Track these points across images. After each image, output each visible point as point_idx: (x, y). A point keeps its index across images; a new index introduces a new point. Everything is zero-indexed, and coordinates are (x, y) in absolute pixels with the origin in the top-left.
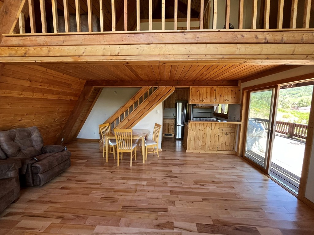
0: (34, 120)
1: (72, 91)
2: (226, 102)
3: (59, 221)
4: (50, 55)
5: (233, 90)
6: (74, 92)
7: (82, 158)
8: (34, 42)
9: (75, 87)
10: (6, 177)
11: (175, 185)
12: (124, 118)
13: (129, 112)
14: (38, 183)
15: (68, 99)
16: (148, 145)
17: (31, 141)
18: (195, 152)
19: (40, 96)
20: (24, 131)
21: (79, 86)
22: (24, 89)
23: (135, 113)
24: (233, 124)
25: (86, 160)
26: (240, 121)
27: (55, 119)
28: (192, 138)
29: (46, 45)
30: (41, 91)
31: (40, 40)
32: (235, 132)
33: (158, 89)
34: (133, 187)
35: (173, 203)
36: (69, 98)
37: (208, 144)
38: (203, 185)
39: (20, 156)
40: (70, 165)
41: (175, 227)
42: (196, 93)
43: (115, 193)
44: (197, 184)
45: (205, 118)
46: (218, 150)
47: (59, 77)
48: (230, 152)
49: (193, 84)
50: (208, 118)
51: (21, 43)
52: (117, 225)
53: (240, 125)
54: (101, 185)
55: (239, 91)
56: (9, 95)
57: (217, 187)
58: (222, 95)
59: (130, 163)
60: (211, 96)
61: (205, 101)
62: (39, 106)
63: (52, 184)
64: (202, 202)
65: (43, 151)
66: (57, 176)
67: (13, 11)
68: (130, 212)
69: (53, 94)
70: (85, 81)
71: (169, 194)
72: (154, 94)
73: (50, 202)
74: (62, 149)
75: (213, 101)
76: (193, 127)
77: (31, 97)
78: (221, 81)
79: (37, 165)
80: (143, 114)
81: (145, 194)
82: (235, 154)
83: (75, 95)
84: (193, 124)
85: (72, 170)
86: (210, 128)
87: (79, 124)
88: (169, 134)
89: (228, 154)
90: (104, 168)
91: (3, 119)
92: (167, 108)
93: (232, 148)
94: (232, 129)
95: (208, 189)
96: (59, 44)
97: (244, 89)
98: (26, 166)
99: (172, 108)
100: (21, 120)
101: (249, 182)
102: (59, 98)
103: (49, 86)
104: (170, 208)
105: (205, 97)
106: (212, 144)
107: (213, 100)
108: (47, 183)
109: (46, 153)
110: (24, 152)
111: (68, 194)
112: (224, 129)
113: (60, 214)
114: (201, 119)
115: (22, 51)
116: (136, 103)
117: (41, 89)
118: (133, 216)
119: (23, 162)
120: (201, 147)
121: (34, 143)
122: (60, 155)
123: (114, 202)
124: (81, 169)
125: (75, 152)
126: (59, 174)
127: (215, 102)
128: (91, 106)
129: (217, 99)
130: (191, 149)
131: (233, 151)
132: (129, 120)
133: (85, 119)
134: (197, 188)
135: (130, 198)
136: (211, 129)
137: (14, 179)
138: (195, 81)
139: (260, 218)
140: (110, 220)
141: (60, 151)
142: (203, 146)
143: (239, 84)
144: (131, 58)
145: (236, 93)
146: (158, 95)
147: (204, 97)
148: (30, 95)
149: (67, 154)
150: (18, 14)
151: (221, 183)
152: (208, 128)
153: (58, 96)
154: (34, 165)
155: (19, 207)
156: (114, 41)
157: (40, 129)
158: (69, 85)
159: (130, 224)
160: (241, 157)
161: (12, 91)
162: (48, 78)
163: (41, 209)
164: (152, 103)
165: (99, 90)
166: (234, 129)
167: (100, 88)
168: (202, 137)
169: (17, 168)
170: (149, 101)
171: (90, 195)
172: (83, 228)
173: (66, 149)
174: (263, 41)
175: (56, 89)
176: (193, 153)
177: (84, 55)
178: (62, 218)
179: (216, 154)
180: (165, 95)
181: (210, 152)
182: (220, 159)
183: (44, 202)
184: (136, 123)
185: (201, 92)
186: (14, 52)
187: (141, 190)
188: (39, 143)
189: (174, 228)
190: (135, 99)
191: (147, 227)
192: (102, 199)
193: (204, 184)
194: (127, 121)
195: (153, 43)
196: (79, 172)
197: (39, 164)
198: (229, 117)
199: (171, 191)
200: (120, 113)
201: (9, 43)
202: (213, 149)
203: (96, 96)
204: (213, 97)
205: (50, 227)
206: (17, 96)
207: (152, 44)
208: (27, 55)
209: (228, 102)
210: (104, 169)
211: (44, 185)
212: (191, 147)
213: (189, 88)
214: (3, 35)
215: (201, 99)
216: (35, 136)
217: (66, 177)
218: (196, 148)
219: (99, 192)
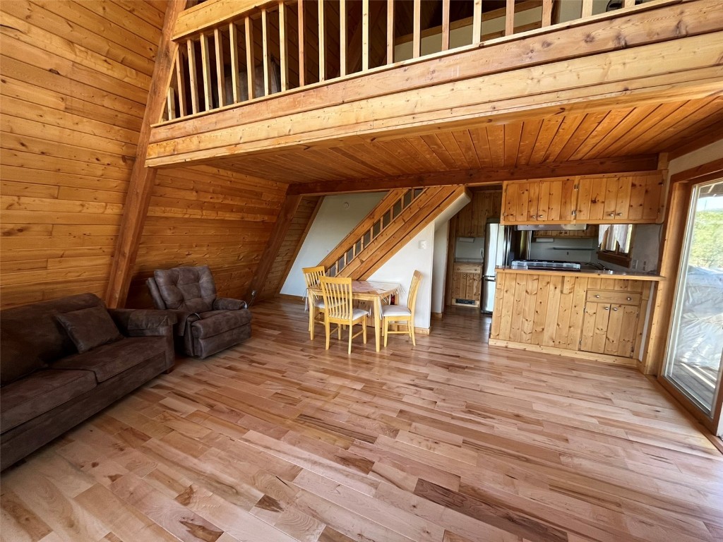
0: (207, 256)
1: (264, 206)
2: (609, 218)
3: (206, 410)
4: (201, 149)
5: (637, 183)
6: (269, 207)
7: (273, 327)
8: (183, 131)
9: (268, 197)
10: (157, 334)
11: (420, 403)
12: (354, 257)
13: (362, 246)
14: (199, 354)
15: (258, 220)
16: (392, 315)
17: (199, 289)
18: (511, 345)
19: (211, 215)
20: (189, 271)
21: (277, 196)
22: (189, 205)
23: (374, 247)
24: (636, 281)
25: (280, 332)
26: (656, 272)
27: (239, 257)
28: (504, 312)
29: (195, 132)
30: (213, 207)
31: (190, 126)
32: (639, 306)
33: (425, 192)
34: (334, 389)
35: (395, 432)
36: (259, 218)
37: (551, 330)
38: (485, 417)
39: (180, 309)
40: (251, 335)
41: (374, 471)
42: (519, 197)
43: (300, 391)
44: (470, 412)
45: (546, 263)
46: (580, 350)
47: (240, 181)
48: (619, 361)
49: (512, 174)
50: (555, 262)
51: (169, 134)
52: (278, 439)
53: (657, 283)
54: (284, 375)
55: (661, 184)
56: (170, 215)
57: (518, 429)
58: (600, 199)
59: (348, 346)
60: (564, 203)
61: (544, 218)
62: (212, 232)
63: (219, 360)
64: (460, 447)
65: (213, 306)
66: (228, 349)
67: (162, 87)
68: (308, 426)
69: (232, 211)
70: (287, 186)
71: (394, 415)
72: (416, 203)
73: (206, 383)
74: (238, 306)
75: (568, 218)
76: (507, 283)
77: (199, 217)
78: (598, 162)
79: (198, 324)
80: (391, 248)
81: (349, 405)
82: (635, 369)
83: (271, 213)
84: (508, 276)
85: (253, 344)
86: (558, 290)
87: (284, 267)
88: (467, 300)
89: (610, 365)
90: (301, 348)
91: (166, 251)
92: (463, 237)
93: (629, 349)
94: (628, 295)
95: (493, 427)
96: (211, 129)
97: (675, 178)
98: (184, 324)
99: (479, 236)
100: (188, 254)
101: (631, 438)
102: (242, 218)
103: (225, 198)
104: (384, 439)
105: (543, 206)
106: (564, 332)
107: (570, 213)
108: (211, 356)
109: (218, 309)
110: (188, 303)
111: (233, 377)
112: (601, 294)
113: (212, 402)
114: (535, 263)
115: (170, 146)
116: (376, 227)
117: (214, 203)
118: (310, 433)
119: (180, 318)
120: (529, 336)
121: (203, 292)
122: (233, 315)
123: (291, 404)
124: (266, 344)
125: (266, 317)
126: (231, 346)
127: (575, 219)
128: (303, 232)
129: (580, 211)
130: (500, 337)
131: (631, 357)
132: (362, 262)
133: (293, 259)
134: (466, 419)
135: (319, 404)
136: (562, 292)
137: (165, 338)
138: (516, 167)
139: (598, 520)
140: (271, 428)
141: (235, 308)
142: (537, 334)
143: (661, 166)
144: (309, 136)
145: (647, 191)
146: (424, 207)
147: (541, 209)
148: (197, 214)
149: (244, 315)
150: (167, 91)
151: (538, 423)
152: (552, 287)
153: (241, 214)
154: (194, 324)
155: (171, 380)
156: (283, 109)
157: (213, 272)
158: (258, 195)
159: (299, 442)
160: (652, 378)
161: (173, 209)
162: (223, 185)
163: (192, 389)
164: (410, 225)
165: (317, 202)
166: (638, 297)
167: (319, 197)
168: (533, 311)
169: (170, 323)
170: (404, 221)
171: (261, 387)
172: (231, 428)
173: (246, 306)
174: (611, 45)
175: (236, 203)
176: (506, 347)
177: (241, 141)
178: (211, 406)
179: (573, 360)
180: (439, 206)
181: (556, 352)
182: (575, 373)
183: (199, 382)
184: (376, 269)
185: (532, 195)
186: (163, 150)
187: (345, 397)
188: (210, 292)
189: (370, 472)
190: (375, 217)
191: (323, 456)
192: (276, 395)
193: (491, 415)
194: (358, 262)
195: (345, 101)
196: (261, 349)
197: (200, 324)
198: (632, 263)
199: (401, 411)
200: (346, 248)
201: (159, 137)
202: (567, 346)
203: (312, 213)
204: (568, 206)
205: (194, 415)
206: (180, 216)
207: (343, 103)
208: (176, 153)
209: (617, 217)
210: (302, 350)
211: (207, 358)
212: (502, 332)
213: (500, 187)
214: (152, 126)
215: (532, 213)
216: (205, 280)
217: (241, 353)
218: (515, 336)
219: (277, 384)
